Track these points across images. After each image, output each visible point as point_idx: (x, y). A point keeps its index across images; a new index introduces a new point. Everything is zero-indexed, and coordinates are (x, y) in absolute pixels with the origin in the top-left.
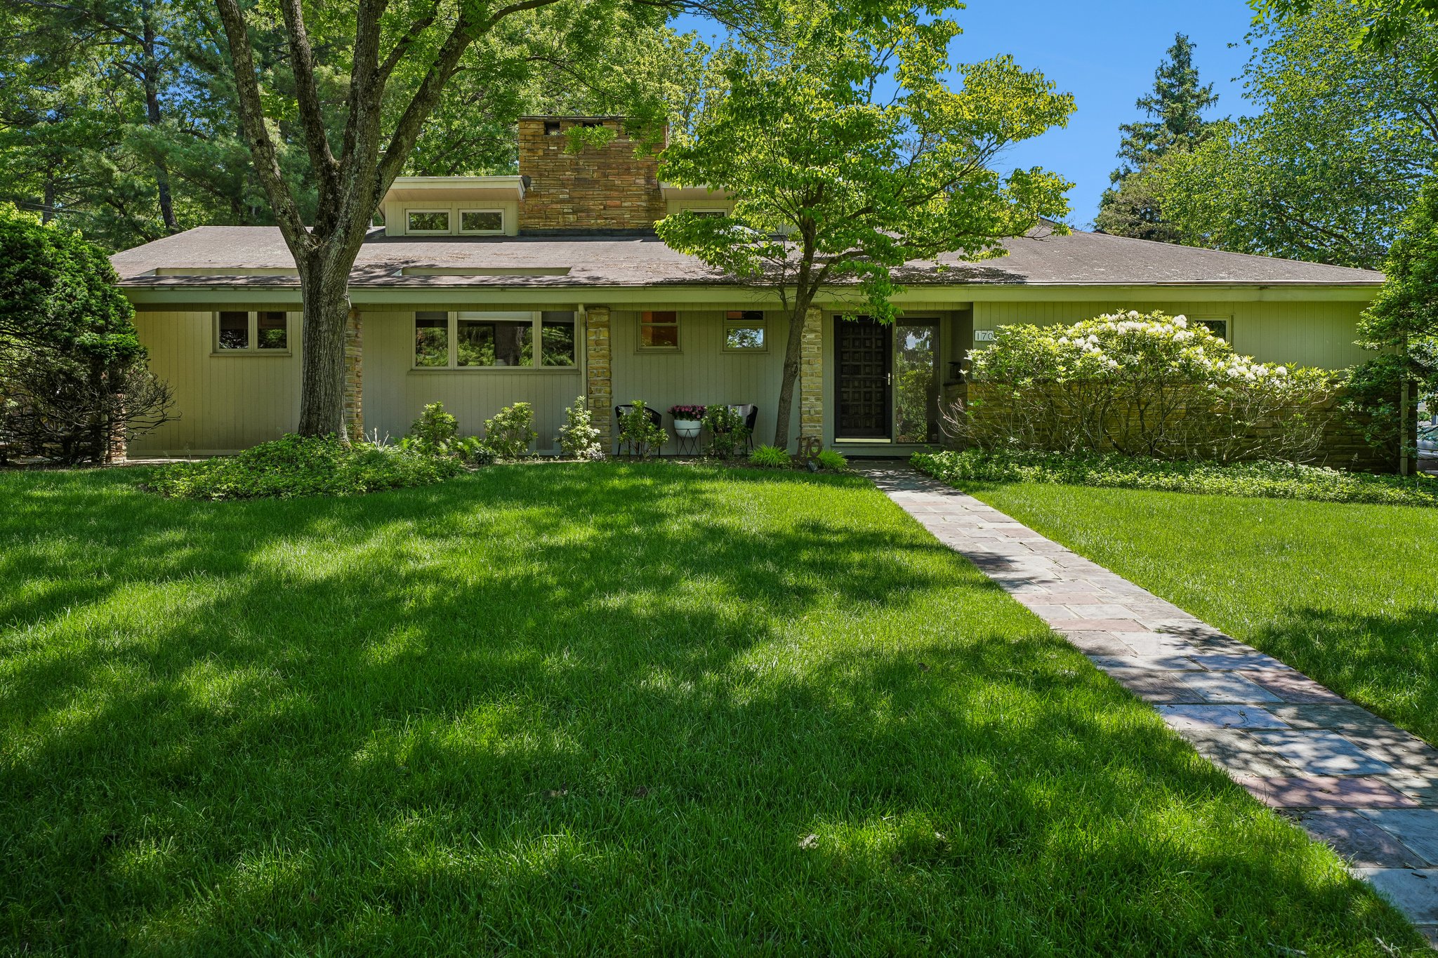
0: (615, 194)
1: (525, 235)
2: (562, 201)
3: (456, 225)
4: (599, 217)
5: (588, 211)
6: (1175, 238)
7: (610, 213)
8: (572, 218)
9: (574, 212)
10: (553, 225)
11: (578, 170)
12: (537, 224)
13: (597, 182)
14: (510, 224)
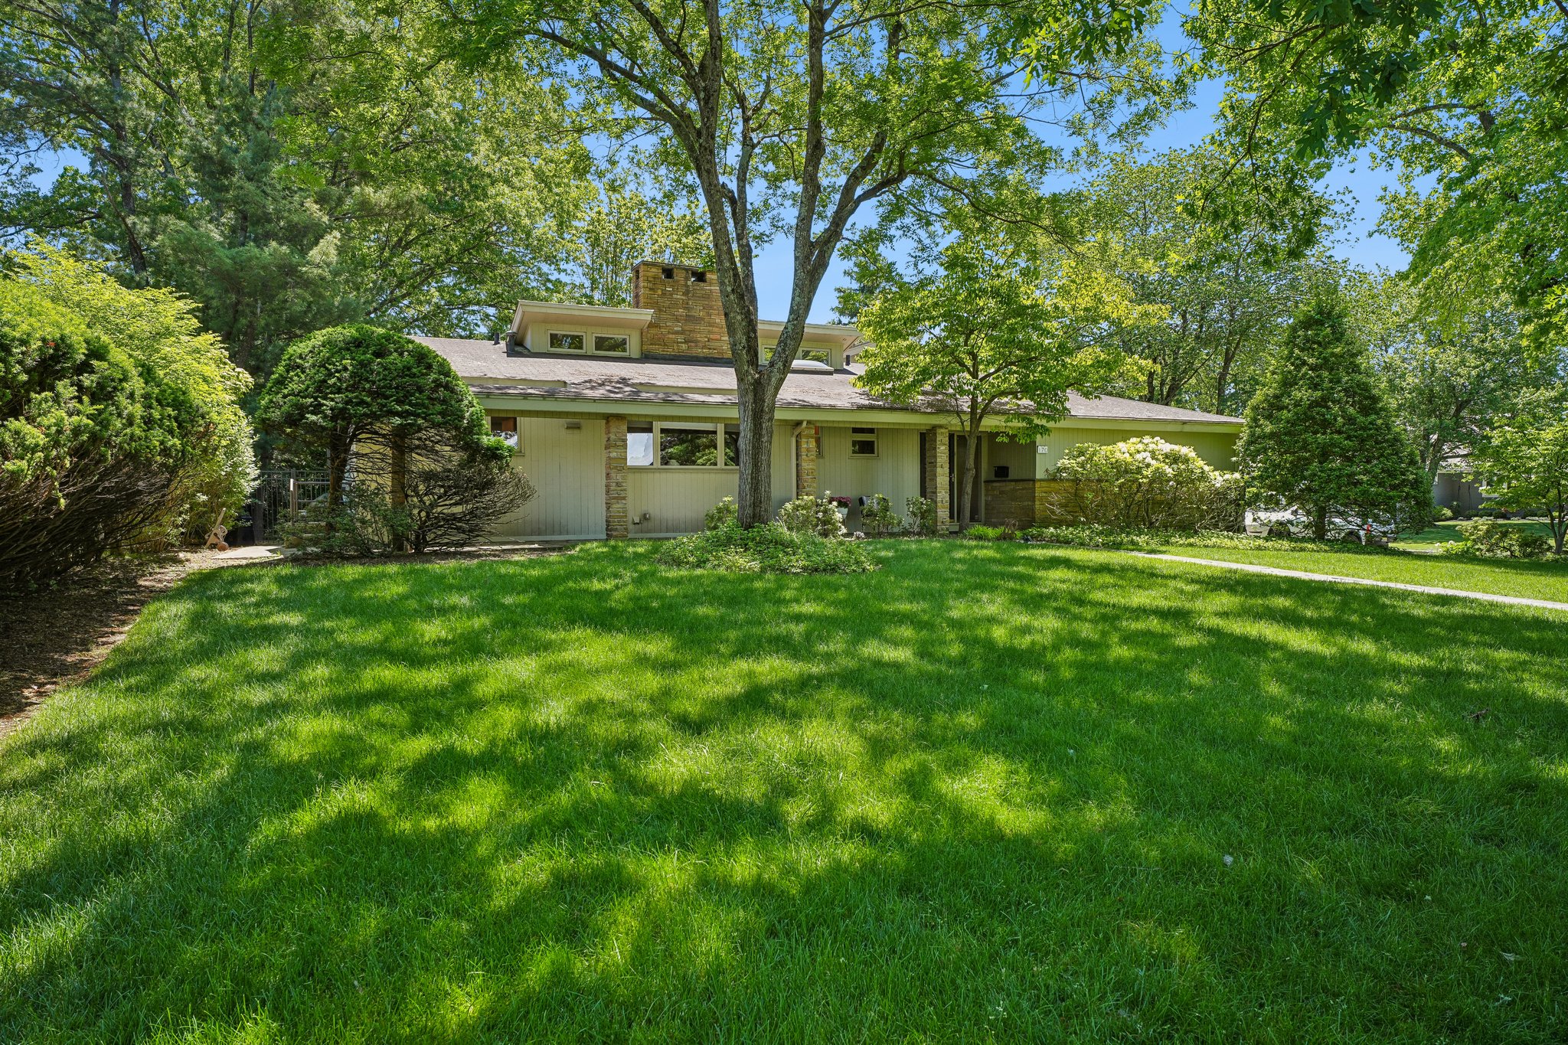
0: (715, 330)
1: (646, 358)
2: (677, 333)
3: (589, 346)
4: (704, 347)
5: (696, 342)
6: (1120, 395)
7: (713, 344)
8: (684, 346)
9: (686, 342)
10: (670, 351)
11: (688, 309)
12: (658, 350)
13: (702, 319)
14: (634, 348)
